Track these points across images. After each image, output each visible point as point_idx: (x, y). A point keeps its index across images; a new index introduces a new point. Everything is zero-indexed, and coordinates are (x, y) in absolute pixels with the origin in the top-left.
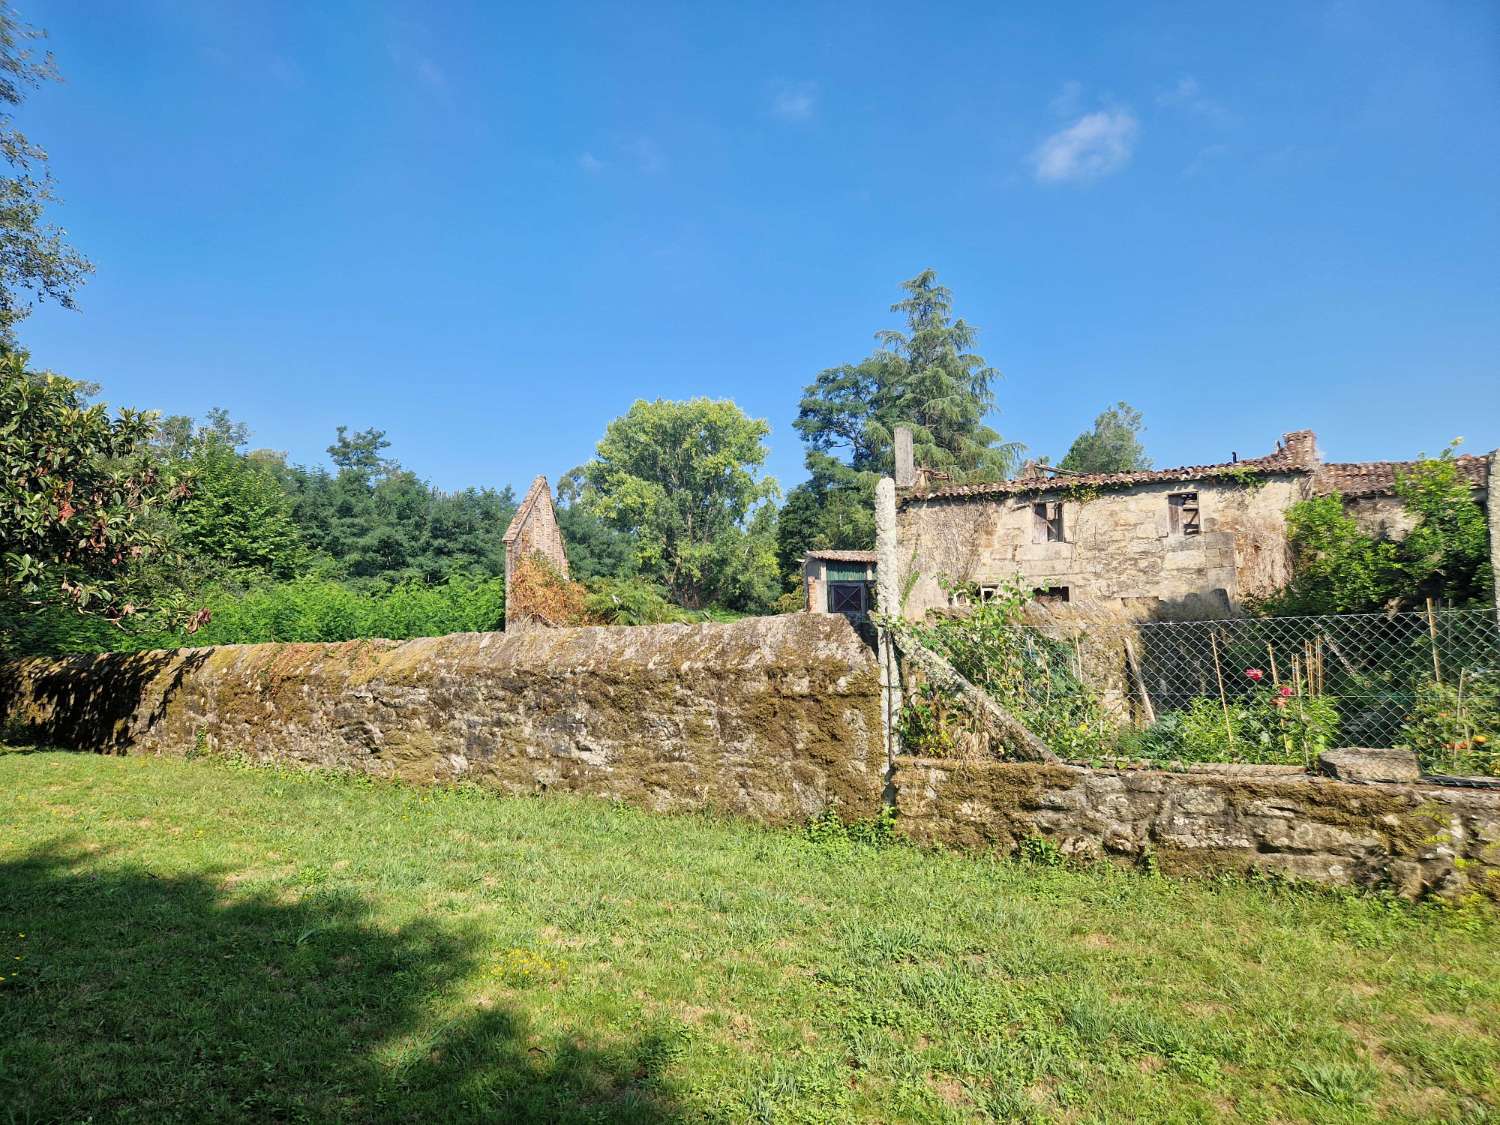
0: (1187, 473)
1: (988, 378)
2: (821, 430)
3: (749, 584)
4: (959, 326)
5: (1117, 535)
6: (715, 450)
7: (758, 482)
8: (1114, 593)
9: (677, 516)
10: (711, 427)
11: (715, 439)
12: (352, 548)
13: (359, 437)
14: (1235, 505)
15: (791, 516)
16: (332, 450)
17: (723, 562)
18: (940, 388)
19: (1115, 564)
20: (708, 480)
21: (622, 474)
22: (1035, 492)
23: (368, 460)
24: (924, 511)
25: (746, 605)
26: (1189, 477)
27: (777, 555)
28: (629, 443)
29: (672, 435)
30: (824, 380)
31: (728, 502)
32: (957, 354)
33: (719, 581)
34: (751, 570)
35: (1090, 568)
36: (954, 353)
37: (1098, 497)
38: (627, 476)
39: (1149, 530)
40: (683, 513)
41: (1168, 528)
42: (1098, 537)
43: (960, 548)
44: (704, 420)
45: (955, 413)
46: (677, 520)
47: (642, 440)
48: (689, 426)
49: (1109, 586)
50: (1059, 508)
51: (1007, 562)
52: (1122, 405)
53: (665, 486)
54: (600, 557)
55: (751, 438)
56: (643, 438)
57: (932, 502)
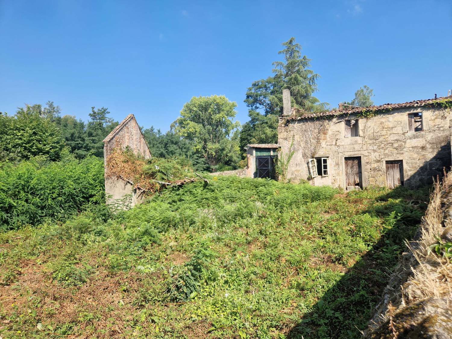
0: (417, 103)
1: (315, 78)
2: (254, 103)
3: (231, 157)
4: (304, 58)
5: (384, 133)
6: (219, 113)
7: (234, 123)
8: (382, 158)
9: (207, 135)
10: (217, 105)
11: (219, 108)
12: (93, 147)
13: (99, 110)
14: (440, 117)
15: (243, 133)
16: (90, 115)
17: (223, 149)
18: (297, 82)
19: (382, 145)
20: (217, 122)
21: (188, 121)
22: (346, 115)
23: (103, 118)
24: (296, 125)
25: (231, 163)
26: (419, 105)
27: (239, 147)
28: (191, 111)
29: (205, 108)
30: (254, 85)
31: (224, 130)
32: (303, 70)
33: (221, 156)
34: (232, 152)
35: (371, 148)
36: (302, 69)
37: (375, 116)
38: (190, 122)
39: (399, 130)
40: (209, 134)
41: (408, 129)
42: (375, 134)
43: (312, 141)
44: (215, 102)
45: (303, 92)
46: (207, 136)
47: (195, 110)
48: (211, 104)
49: (380, 155)
50: (357, 121)
51: (333, 146)
52: (365, 87)
53: (203, 125)
54: (182, 149)
55: (231, 108)
56: (195, 109)
57: (300, 121)
